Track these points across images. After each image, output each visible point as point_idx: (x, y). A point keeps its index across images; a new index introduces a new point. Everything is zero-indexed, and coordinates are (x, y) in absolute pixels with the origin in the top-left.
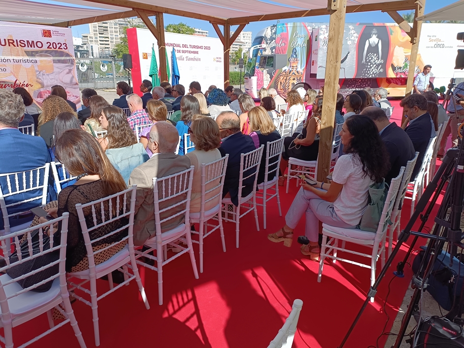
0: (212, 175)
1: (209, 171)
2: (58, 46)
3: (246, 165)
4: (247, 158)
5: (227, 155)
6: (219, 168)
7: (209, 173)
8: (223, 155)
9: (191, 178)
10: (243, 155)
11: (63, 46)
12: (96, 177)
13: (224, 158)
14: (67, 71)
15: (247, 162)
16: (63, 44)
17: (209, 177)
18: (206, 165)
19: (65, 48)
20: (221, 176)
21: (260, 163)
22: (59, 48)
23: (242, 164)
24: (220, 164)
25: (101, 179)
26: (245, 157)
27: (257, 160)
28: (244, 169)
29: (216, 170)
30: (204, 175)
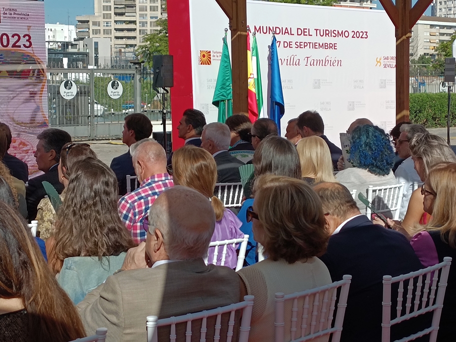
0: (304, 326)
1: (295, 314)
2: (13, 41)
3: (399, 308)
4: (401, 290)
5: (347, 278)
6: (324, 310)
7: (295, 319)
8: (336, 277)
9: (246, 327)
10: (388, 280)
11: (23, 41)
12: (14, 304)
13: (338, 284)
14: (27, 95)
15: (400, 299)
16: (24, 37)
17: (294, 329)
18: (287, 297)
19: (28, 44)
20: (330, 330)
21: (440, 304)
22: (14, 46)
23: (386, 302)
24: (326, 300)
25: (25, 309)
26: (395, 286)
27: (432, 296)
28: (393, 316)
29: (315, 313)
30: (280, 323)
